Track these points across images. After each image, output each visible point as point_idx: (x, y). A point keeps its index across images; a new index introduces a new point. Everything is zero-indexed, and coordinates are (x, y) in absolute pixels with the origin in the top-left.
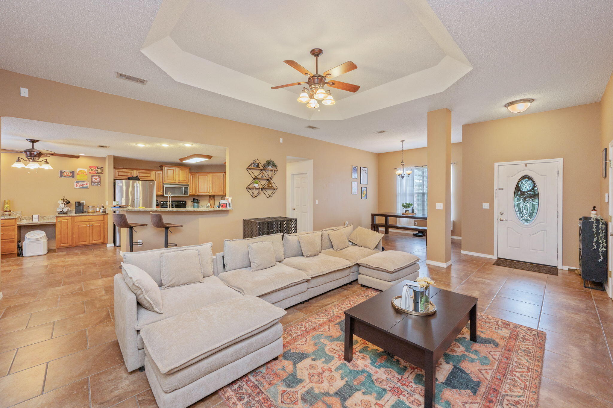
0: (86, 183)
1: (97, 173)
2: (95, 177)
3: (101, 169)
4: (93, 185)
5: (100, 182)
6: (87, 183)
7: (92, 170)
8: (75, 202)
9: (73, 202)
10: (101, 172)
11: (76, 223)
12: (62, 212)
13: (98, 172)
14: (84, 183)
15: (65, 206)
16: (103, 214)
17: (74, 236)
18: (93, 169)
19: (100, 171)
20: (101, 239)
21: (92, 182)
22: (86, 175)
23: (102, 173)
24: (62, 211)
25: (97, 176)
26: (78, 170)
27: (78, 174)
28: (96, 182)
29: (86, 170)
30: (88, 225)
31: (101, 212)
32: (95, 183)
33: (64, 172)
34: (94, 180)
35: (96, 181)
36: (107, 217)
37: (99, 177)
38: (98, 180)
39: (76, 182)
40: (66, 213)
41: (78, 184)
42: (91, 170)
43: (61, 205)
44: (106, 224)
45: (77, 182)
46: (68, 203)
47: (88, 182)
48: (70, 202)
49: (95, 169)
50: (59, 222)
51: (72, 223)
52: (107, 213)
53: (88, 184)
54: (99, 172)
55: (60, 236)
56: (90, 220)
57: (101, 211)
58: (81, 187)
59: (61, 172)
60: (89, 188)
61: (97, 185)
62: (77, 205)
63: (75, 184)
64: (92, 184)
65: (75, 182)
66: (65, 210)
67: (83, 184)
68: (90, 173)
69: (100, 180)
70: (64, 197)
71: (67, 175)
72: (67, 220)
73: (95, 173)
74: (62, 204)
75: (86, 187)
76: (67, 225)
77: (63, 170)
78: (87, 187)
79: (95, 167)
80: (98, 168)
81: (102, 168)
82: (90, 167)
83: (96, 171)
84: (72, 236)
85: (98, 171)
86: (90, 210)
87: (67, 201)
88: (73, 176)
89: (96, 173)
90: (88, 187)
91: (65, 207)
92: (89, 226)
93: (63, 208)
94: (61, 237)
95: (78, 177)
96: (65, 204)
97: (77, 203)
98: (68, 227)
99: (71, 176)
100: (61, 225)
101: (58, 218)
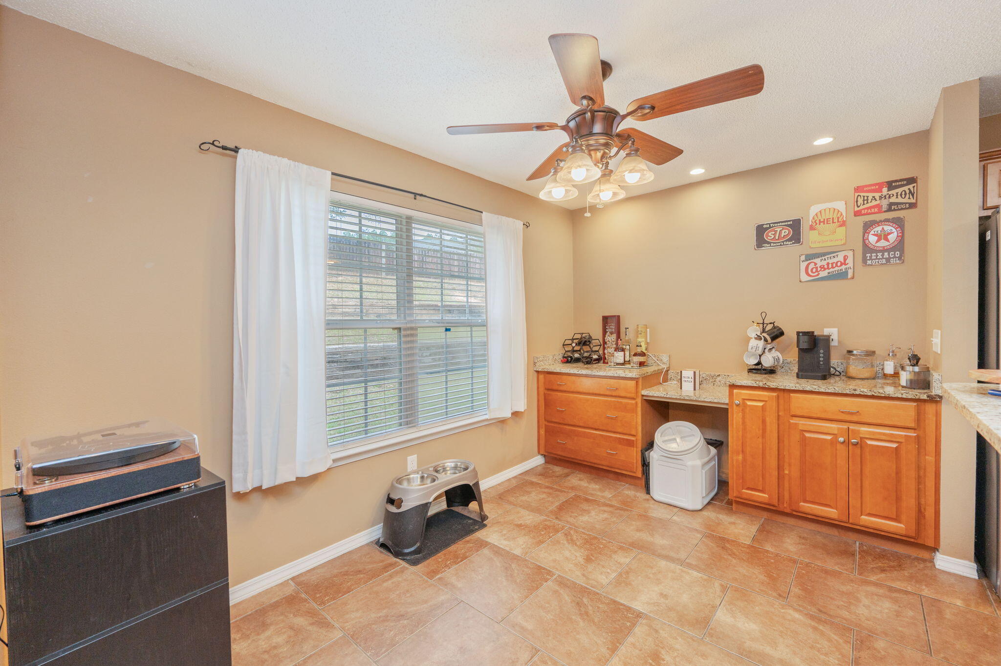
0: (840, 258)
1: (889, 209)
2: (879, 229)
3: (906, 188)
4: (869, 262)
5: (900, 246)
6: (845, 258)
7: (865, 200)
8: (798, 333)
9: (790, 334)
10: (906, 200)
11: (794, 421)
12: (758, 369)
13: (891, 204)
14: (835, 260)
15: (769, 346)
16: (912, 394)
17: (786, 472)
18: (871, 195)
19: (900, 200)
20: (904, 517)
21: (867, 248)
22: (841, 226)
23: (912, 206)
24: (759, 363)
25: (887, 220)
26: (814, 210)
27: (812, 228)
28: (884, 250)
29: (840, 206)
30: (841, 439)
31: (903, 382)
32: (880, 255)
33: (767, 229)
34: (872, 239)
35: (883, 243)
36: (938, 415)
37: (899, 223)
38: (893, 237)
39: (806, 260)
40: (771, 371)
41: (812, 266)
42: (860, 201)
43: (753, 343)
44: (931, 447)
45: (809, 257)
46: (777, 334)
47: (850, 254)
48: (782, 334)
49: (877, 195)
50: (738, 405)
51: (778, 415)
52: (936, 390)
53: (850, 261)
54: (897, 204)
55: (740, 457)
56: (848, 418)
57: (904, 377)
58: (824, 274)
59: (761, 230)
60: (853, 278)
61: (888, 260)
62: (805, 346)
63: (803, 265)
64: (864, 260)
65: (803, 258)
66: (768, 361)
67: (830, 261)
68: (857, 214)
69: (903, 236)
70: (764, 315)
71: (777, 238)
72: (761, 404)
73: (880, 212)
74: (759, 338)
75: (842, 276)
76: (764, 422)
77: (765, 221)
78: (846, 273)
79: (878, 187)
80: (891, 185)
81: (912, 180)
82: (858, 189)
83: (885, 203)
84: (780, 468)
85: (893, 200)
86: (855, 369)
87: (774, 327)
88: (796, 238)
89: (885, 208)
90: (850, 275)
91: (766, 350)
92: (847, 443)
93: (760, 351)
94: (744, 460)
95: (812, 239)
96: (766, 340)
97: (806, 338)
98: (764, 430)
99: (789, 240)
100: (744, 418)
101: (735, 391)
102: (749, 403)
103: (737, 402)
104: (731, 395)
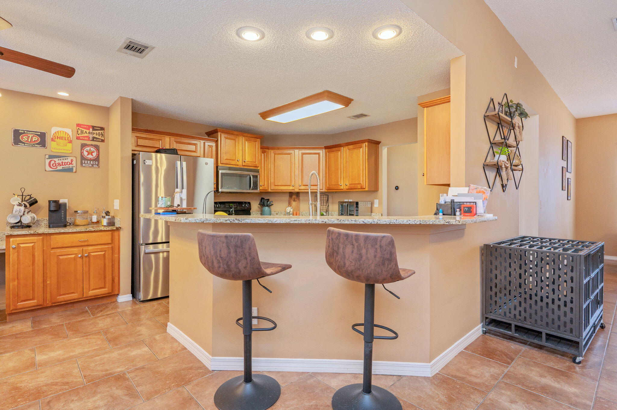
0: (69, 160)
1: (93, 140)
2: (88, 148)
3: (100, 132)
4: (84, 165)
5: (97, 159)
6: (72, 161)
7: (82, 132)
8: (49, 201)
9: (43, 202)
10: (100, 137)
12: (19, 225)
13: (94, 138)
14: (66, 161)
15: (27, 210)
16: (110, 228)
17: (49, 283)
18: (84, 130)
19: (97, 136)
20: (107, 286)
21: (83, 158)
22: (69, 143)
23: (103, 141)
24: (20, 221)
25: (92, 145)
26: (54, 129)
27: (53, 140)
28: (90, 160)
29: (69, 131)
30: (79, 256)
31: (105, 224)
32: (89, 162)
33: (22, 133)
34: (85, 153)
35: (90, 156)
36: (119, 235)
37: (97, 148)
38: (95, 154)
39: (49, 158)
40: (28, 226)
41: (53, 162)
42: (79, 131)
43: (16, 208)
44: (117, 251)
45: (51, 157)
46: (33, 203)
47: (74, 159)
48: (36, 202)
49: (88, 131)
50: (13, 248)
52: (117, 225)
53: (74, 162)
54: (97, 138)
55: (16, 283)
56: (83, 244)
57: (105, 222)
58: (60, 168)
59: (17, 133)
60: (76, 172)
61: (93, 165)
62: (52, 208)
63: (47, 161)
64: (82, 164)
65: (47, 157)
66: (26, 220)
67: (64, 161)
68: (78, 138)
69: (99, 154)
70: (23, 190)
71: (29, 141)
72: (32, 244)
73: (89, 140)
74: (20, 205)
75: (70, 170)
76: (34, 256)
77: (20, 128)
78: (72, 169)
79: (88, 127)
80: (93, 128)
81: (102, 129)
82: (78, 125)
83: (91, 136)
84: (44, 281)
85: (95, 136)
86: (79, 221)
87: (31, 198)
88: (43, 143)
89: (91, 139)
90: (74, 170)
91: (26, 213)
92: (82, 257)
93: (21, 214)
95: (53, 147)
96: (25, 206)
97: (53, 204)
98: (34, 261)
99: (38, 144)
100: (18, 256)
101: (11, 239)
102: (22, 245)
103: (14, 246)
104: (8, 243)
